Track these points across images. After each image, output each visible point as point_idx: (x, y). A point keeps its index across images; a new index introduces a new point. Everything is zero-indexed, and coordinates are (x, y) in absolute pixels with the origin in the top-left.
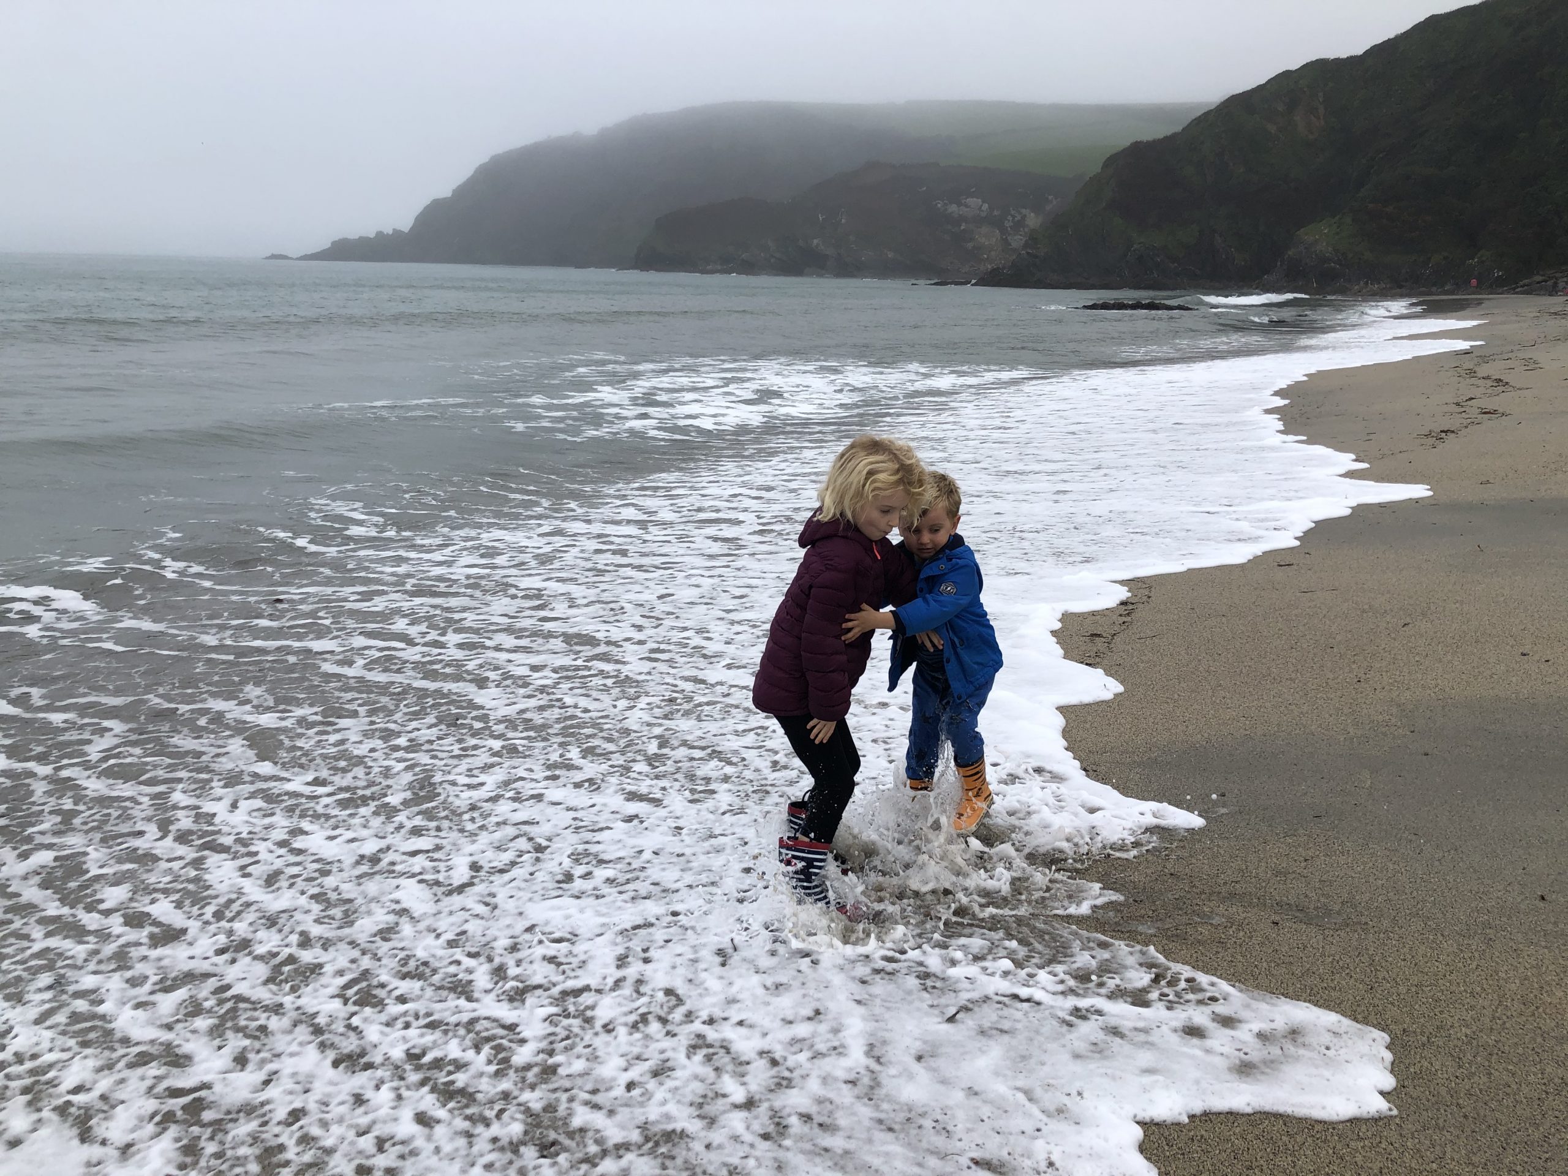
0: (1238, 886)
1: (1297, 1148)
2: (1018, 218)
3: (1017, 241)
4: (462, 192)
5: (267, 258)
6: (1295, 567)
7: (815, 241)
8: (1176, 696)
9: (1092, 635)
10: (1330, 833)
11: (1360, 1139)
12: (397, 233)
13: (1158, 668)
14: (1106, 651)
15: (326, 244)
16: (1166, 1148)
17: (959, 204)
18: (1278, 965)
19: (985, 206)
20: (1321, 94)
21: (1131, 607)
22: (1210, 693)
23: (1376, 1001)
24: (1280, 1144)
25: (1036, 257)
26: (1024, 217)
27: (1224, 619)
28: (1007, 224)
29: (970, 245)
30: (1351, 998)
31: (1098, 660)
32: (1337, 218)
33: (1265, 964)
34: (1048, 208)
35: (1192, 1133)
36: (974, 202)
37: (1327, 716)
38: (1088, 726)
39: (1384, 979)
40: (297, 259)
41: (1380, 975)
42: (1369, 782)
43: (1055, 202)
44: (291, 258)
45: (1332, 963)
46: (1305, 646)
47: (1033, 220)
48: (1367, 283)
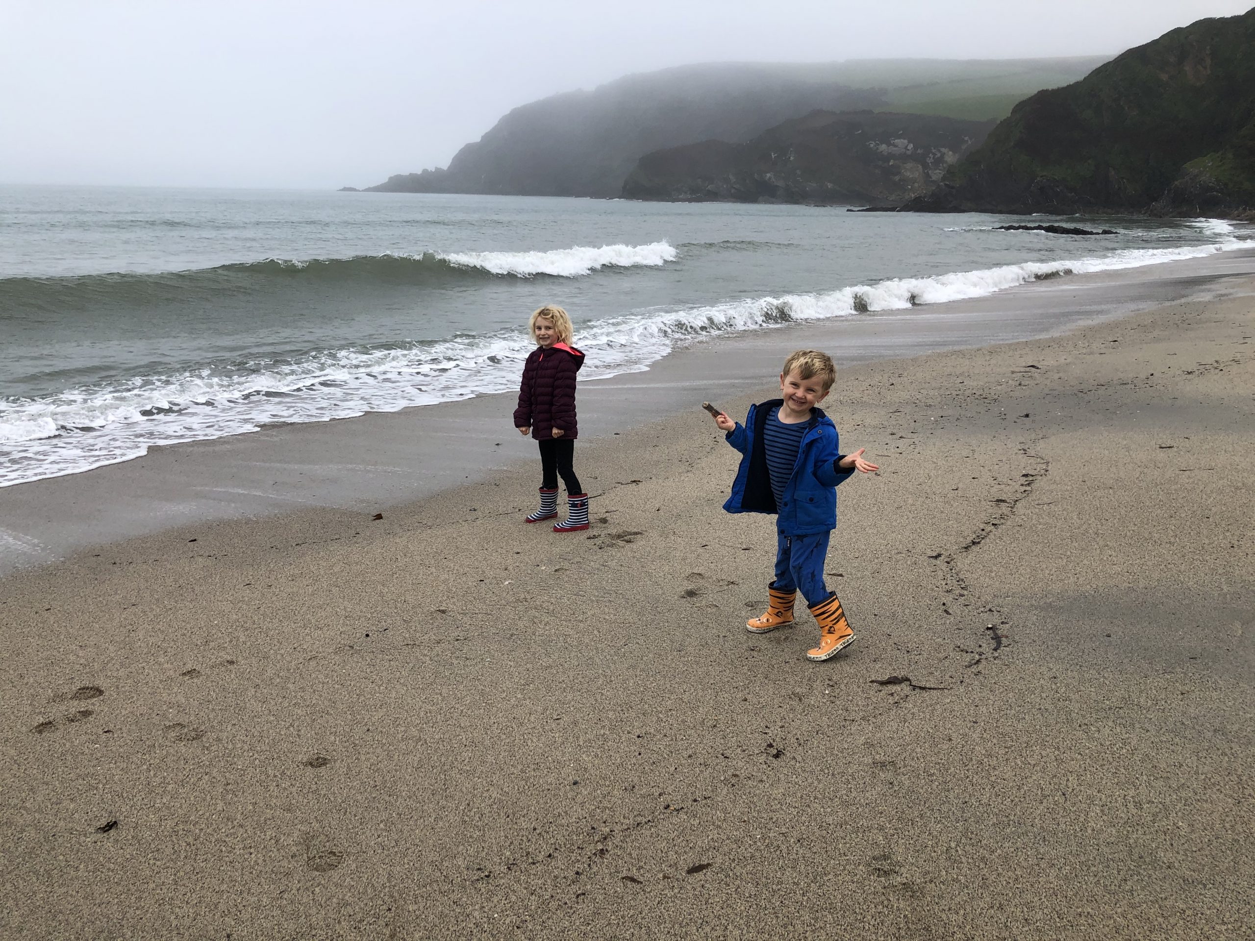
0: (1121, 711)
1: (1169, 927)
2: (939, 155)
3: (937, 175)
4: (488, 138)
5: (340, 190)
6: (1175, 449)
7: (768, 175)
8: (1069, 553)
9: (998, 501)
10: (1205, 673)
11: (1224, 923)
12: (438, 170)
13: (1053, 529)
14: (1009, 514)
15: (384, 179)
16: (1058, 920)
17: (889, 144)
18: (1157, 779)
19: (911, 146)
20: (1208, 47)
21: (1031, 478)
22: (1098, 551)
23: (1243, 813)
24: (1156, 923)
25: (953, 188)
26: (943, 155)
27: (1111, 491)
28: (930, 160)
29: (897, 178)
30: (1220, 809)
31: (1002, 521)
32: (1220, 153)
33: (1145, 777)
34: (964, 147)
35: (1080, 910)
36: (901, 142)
37: (1202, 575)
38: (993, 574)
39: (1250, 795)
40: (363, 191)
41: (1247, 792)
42: (1240, 632)
43: (970, 142)
44: (359, 191)
45: (1204, 780)
46: (1183, 515)
47: (951, 158)
48: (1245, 209)
